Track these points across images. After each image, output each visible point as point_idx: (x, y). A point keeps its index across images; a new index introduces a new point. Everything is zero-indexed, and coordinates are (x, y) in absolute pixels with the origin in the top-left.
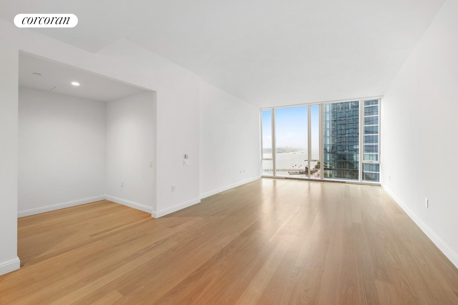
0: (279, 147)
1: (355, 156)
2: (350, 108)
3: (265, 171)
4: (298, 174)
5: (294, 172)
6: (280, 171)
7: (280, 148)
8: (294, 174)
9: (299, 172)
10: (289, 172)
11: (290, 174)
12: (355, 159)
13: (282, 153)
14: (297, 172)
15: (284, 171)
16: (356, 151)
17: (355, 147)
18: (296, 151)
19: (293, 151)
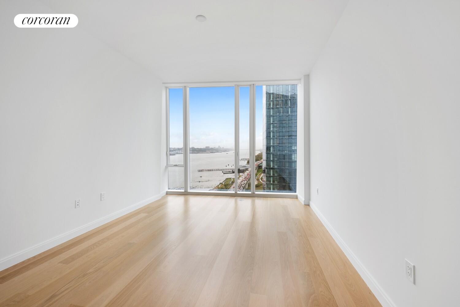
1: (293, 156)
2: (289, 113)
3: (200, 171)
4: (231, 173)
5: (227, 171)
6: (214, 170)
7: (213, 148)
8: (228, 173)
9: (232, 171)
10: (223, 172)
11: (224, 173)
12: (293, 158)
14: (230, 172)
15: (218, 170)
16: (294, 151)
17: (293, 148)
18: (228, 151)
19: (225, 150)
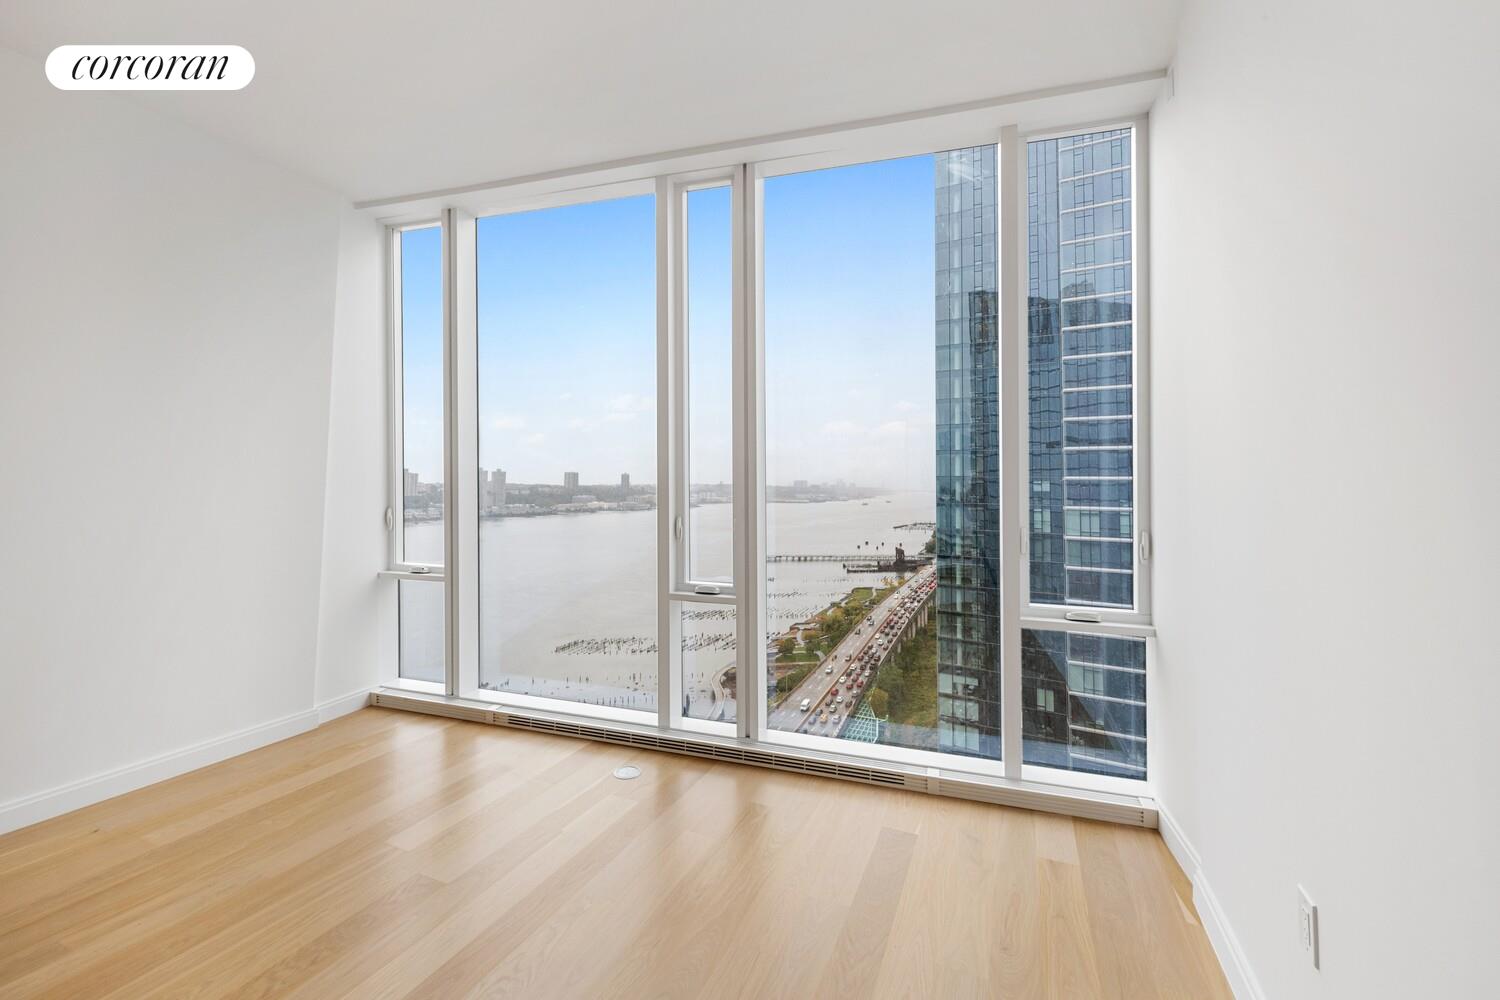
0: (817, 483)
4: (874, 571)
5: (862, 563)
6: (817, 560)
8: (861, 571)
9: (875, 564)
10: (844, 566)
11: (849, 571)
13: (824, 501)
14: (869, 566)
15: (829, 560)
18: (870, 497)
19: (861, 494)
